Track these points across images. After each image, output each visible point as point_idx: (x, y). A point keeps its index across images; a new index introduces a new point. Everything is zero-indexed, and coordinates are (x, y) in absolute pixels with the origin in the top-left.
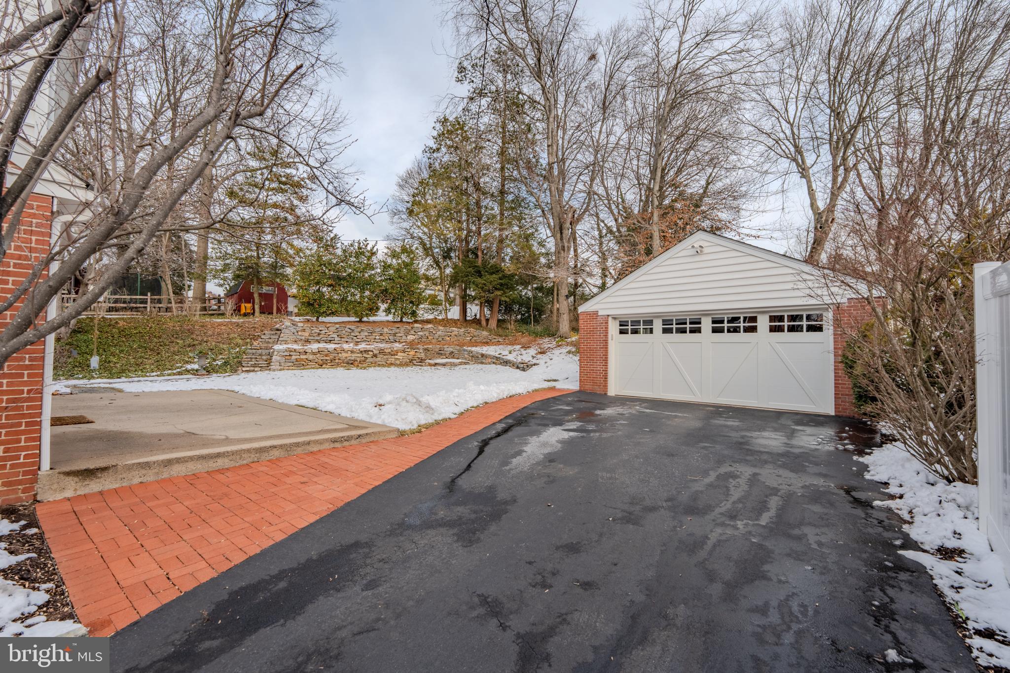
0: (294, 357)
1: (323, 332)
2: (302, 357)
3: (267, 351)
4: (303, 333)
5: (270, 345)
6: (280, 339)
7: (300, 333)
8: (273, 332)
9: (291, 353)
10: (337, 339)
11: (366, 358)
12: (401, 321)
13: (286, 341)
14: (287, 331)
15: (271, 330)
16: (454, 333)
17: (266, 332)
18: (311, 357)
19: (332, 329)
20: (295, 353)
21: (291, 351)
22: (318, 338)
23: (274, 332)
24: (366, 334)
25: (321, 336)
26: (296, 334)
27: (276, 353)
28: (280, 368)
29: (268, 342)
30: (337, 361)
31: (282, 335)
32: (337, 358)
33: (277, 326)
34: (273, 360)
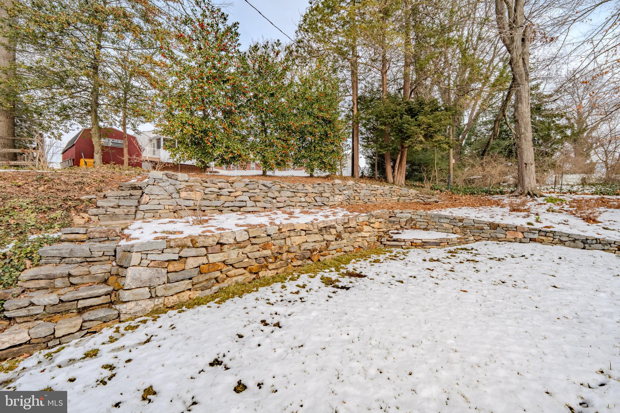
0: (191, 263)
1: (225, 192)
2: (215, 258)
3: (109, 246)
4: (192, 195)
5: (117, 225)
6: (141, 207)
7: (183, 194)
8: (124, 193)
9: (183, 254)
10: (250, 203)
11: (328, 242)
12: (312, 176)
13: (156, 211)
14: (155, 190)
15: (120, 188)
16: (379, 192)
17: (109, 193)
18: (233, 255)
19: (239, 186)
20: (193, 252)
21: (182, 247)
22: (218, 203)
23: (127, 193)
24: (289, 194)
25: (223, 198)
26: (175, 195)
27: (135, 258)
28: (150, 305)
29: (114, 216)
30: (285, 256)
31: (145, 198)
32: (285, 249)
33: (133, 181)
34: (128, 282)
